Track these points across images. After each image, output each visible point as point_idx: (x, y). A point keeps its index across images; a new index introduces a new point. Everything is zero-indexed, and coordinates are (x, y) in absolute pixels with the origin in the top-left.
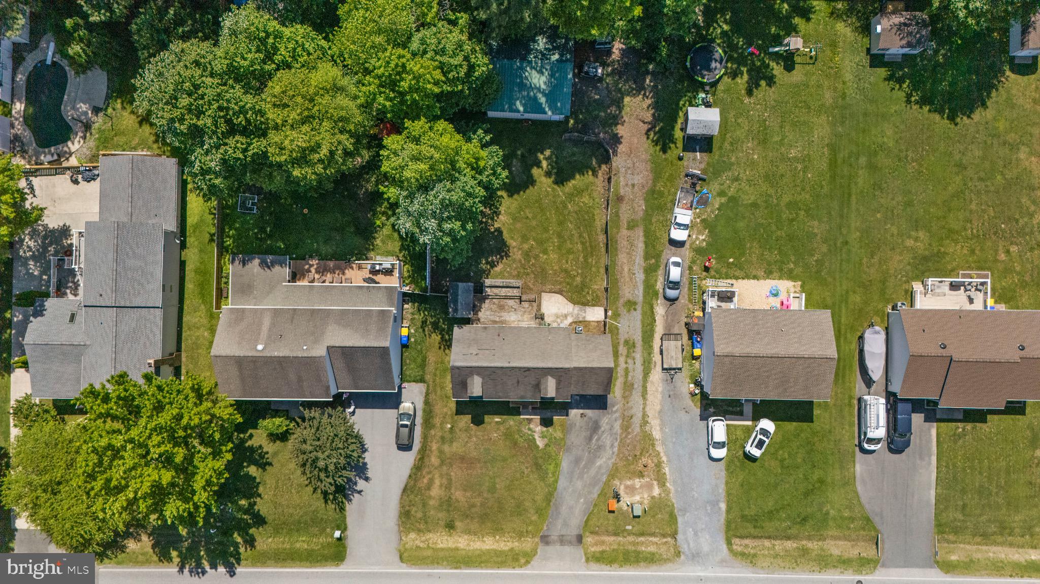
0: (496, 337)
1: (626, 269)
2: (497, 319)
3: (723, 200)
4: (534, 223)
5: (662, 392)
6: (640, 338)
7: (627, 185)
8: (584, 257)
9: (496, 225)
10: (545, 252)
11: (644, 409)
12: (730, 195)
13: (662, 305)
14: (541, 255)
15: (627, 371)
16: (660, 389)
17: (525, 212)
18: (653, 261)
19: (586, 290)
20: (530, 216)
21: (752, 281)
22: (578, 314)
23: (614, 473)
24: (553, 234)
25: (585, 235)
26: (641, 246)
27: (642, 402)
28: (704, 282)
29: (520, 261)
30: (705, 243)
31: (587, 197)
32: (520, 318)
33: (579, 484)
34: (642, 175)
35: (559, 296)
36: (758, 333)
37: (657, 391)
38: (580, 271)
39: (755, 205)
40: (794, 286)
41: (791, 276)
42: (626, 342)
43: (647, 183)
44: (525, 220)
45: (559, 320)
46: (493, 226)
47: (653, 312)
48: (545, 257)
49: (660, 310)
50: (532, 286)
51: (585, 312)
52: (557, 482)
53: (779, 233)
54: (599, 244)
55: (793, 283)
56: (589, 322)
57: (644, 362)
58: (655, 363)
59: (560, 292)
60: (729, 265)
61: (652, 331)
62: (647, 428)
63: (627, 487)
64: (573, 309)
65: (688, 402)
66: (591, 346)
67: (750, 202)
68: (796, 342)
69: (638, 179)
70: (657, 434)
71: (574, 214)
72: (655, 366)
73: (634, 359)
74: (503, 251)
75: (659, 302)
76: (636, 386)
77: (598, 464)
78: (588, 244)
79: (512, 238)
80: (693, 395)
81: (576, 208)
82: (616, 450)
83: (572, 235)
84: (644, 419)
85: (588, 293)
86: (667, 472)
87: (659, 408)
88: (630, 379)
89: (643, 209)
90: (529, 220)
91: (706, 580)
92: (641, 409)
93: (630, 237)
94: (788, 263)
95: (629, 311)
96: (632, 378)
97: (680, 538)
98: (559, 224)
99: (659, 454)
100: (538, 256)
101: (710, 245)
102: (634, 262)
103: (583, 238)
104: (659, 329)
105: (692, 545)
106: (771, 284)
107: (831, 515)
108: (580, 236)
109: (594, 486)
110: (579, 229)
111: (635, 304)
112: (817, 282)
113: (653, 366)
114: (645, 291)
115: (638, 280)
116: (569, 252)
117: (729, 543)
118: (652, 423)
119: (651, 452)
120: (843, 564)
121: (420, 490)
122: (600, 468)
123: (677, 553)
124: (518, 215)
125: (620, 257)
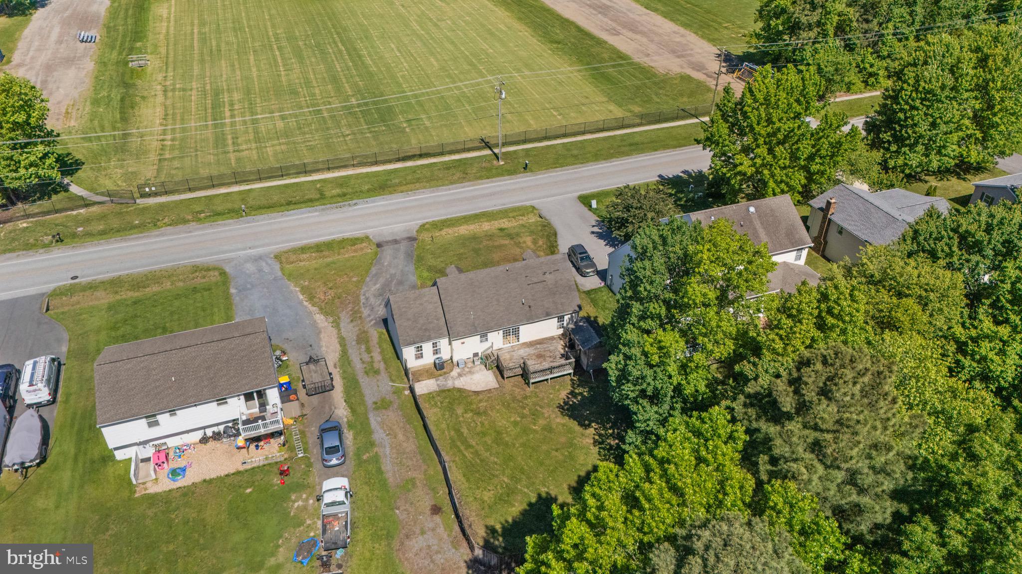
0: (532, 304)
1: (401, 437)
2: (538, 346)
3: (272, 561)
4: (544, 447)
5: (320, 347)
6: (361, 380)
7: (433, 530)
8: (462, 434)
9: (591, 431)
10: (515, 424)
11: (339, 330)
13: (341, 418)
14: (519, 419)
15: (368, 350)
16: (324, 349)
17: (563, 455)
18: (365, 457)
19: (445, 404)
20: (554, 453)
21: (213, 476)
22: (446, 381)
24: (514, 445)
25: (468, 455)
26: (387, 466)
27: (344, 334)
28: (286, 456)
29: (541, 407)
30: (293, 498)
31: (486, 498)
32: (514, 353)
33: (393, 271)
34: (414, 550)
35: (477, 390)
37: (328, 347)
38: (461, 419)
40: (146, 489)
41: (152, 499)
42: (377, 372)
43: (402, 543)
44: (559, 446)
45: (467, 370)
46: (595, 429)
47: (351, 408)
48: (512, 419)
49: (342, 412)
50: (514, 388)
51: (438, 385)
52: (416, 268)
53: (171, 547)
54: (449, 452)
55: (147, 492)
56: (429, 379)
57: (349, 364)
58: (336, 366)
59: (477, 393)
60: (251, 484)
61: (347, 391)
62: (331, 319)
64: (454, 383)
65: (286, 347)
66: (421, 322)
68: (154, 369)
69: (417, 543)
70: (320, 318)
71: (496, 473)
73: (363, 363)
74: (568, 409)
75: (345, 420)
76: (354, 343)
77: (378, 286)
78: (462, 448)
79: (564, 425)
80: (284, 353)
81: (495, 481)
82: (362, 297)
83: (487, 450)
84: (336, 325)
85: (441, 403)
86: (301, 297)
87: (322, 336)
88: (363, 347)
89: (398, 509)
90: (553, 450)
91: (245, 249)
92: (343, 330)
93: (407, 472)
94: (156, 514)
95: (383, 400)
96: (360, 348)
97: (277, 267)
98: (511, 458)
99: (313, 305)
100: (522, 418)
101: (285, 498)
102: (392, 448)
103: (472, 453)
104: (338, 394)
105: (264, 264)
106: (182, 482)
107: (103, 312)
108: (476, 454)
109: (376, 275)
110: (482, 461)
111: (377, 409)
112: (108, 505)
113: (338, 364)
114: (368, 424)
115: (381, 431)
116: (484, 434)
117: (223, 273)
118: (326, 324)
119: (323, 304)
120: (92, 287)
121: (542, 237)
122: (375, 284)
123: (277, 257)
124: (570, 450)
125: (414, 447)
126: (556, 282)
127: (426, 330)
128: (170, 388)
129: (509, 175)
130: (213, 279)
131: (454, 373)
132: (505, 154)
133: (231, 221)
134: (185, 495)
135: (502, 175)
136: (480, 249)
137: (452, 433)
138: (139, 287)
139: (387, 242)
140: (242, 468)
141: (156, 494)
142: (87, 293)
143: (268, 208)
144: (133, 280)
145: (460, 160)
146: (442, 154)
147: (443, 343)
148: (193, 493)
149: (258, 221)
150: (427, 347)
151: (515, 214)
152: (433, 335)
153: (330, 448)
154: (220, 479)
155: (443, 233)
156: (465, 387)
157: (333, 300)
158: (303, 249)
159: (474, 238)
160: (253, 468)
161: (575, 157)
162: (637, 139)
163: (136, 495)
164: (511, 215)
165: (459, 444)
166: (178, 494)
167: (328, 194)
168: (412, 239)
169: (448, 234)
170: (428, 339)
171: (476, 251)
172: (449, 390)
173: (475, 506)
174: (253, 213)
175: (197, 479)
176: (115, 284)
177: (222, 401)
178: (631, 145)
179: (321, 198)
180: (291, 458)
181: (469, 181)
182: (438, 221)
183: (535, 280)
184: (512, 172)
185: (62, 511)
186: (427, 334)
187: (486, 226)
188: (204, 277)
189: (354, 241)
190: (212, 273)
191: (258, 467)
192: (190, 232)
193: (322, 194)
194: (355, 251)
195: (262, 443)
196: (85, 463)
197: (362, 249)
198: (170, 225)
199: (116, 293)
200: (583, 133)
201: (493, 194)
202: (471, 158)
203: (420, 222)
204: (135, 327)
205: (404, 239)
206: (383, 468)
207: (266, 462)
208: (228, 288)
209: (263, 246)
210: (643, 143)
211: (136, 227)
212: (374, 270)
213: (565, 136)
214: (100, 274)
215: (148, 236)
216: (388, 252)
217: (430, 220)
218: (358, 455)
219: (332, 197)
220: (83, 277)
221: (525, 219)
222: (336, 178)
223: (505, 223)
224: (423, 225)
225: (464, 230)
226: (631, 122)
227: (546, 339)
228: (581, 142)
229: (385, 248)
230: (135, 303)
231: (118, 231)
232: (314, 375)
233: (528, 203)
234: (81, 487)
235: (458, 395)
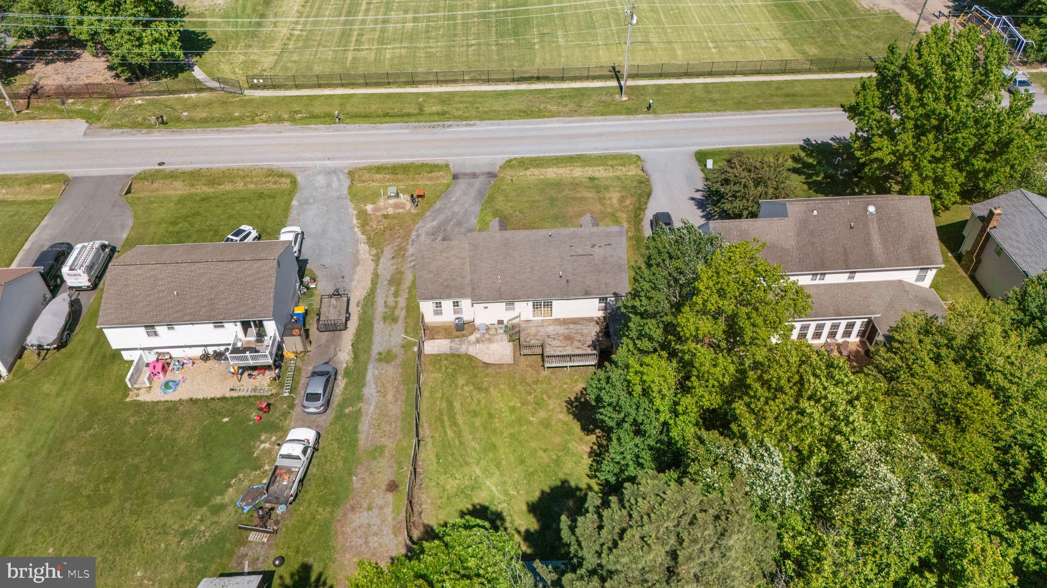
0: (571, 278)
1: (390, 397)
2: (571, 326)
3: (218, 500)
4: (533, 444)
5: (351, 280)
6: (376, 326)
7: (381, 508)
8: (454, 408)
9: (593, 438)
10: (513, 410)
11: (377, 265)
12: (205, 508)
13: (341, 363)
14: (519, 405)
15: (396, 295)
16: (355, 283)
17: (550, 457)
18: (347, 411)
19: (450, 370)
20: (541, 453)
21: (200, 397)
22: (461, 345)
23: (416, 218)
24: (502, 433)
25: (450, 434)
26: (364, 426)
27: (380, 271)
28: (274, 391)
29: (549, 397)
30: (263, 438)
31: (448, 487)
32: (541, 329)
33: (456, 209)
34: (353, 525)
35: (488, 361)
36: (212, 288)
37: (359, 282)
38: (459, 391)
39: (164, 496)
40: (138, 395)
41: (139, 407)
42: (395, 320)
43: (345, 515)
44: (549, 447)
45: (487, 336)
46: (598, 437)
47: (355, 353)
48: (512, 404)
49: (344, 356)
50: (529, 369)
51: (451, 347)
52: (482, 210)
53: (136, 461)
54: (430, 426)
55: (138, 398)
56: (445, 338)
57: (372, 305)
58: (358, 306)
59: (487, 365)
60: (231, 413)
61: (358, 335)
62: (374, 252)
63: (403, 208)
64: (468, 349)
65: (319, 274)
66: (444, 276)
67: (172, 501)
68: (162, 279)
69: (359, 519)
70: (364, 248)
71: (471, 460)
72: (359, 303)
73: (386, 306)
74: (576, 407)
75: (345, 365)
76: (386, 283)
77: (435, 223)
78: (447, 424)
79: (565, 423)
80: (314, 280)
81: (466, 470)
82: (414, 233)
83: (471, 433)
84: (377, 259)
85: (446, 368)
86: (355, 222)
87: (358, 268)
88: (393, 289)
89: (356, 476)
90: (541, 449)
91: (323, 159)
92: (381, 266)
93: (381, 437)
94: (136, 422)
95: (389, 352)
96: (389, 290)
97: (347, 183)
98: (494, 447)
99: (363, 233)
100: (523, 404)
101: (255, 436)
102: (377, 407)
103: (454, 432)
104: (348, 337)
105: (335, 179)
106: (172, 396)
107: (172, 204)
108: (459, 434)
109: (440, 209)
110: (461, 443)
111: (380, 360)
112: (100, 404)
113: (362, 302)
114: (364, 376)
115: (374, 386)
116: (475, 414)
117: (294, 182)
118: (368, 256)
119: (372, 234)
120: (173, 176)
121: (632, 196)
122: (433, 221)
123: (351, 174)
124: (559, 454)
125: (398, 411)
126: (605, 258)
127: (447, 286)
128: (171, 301)
129: (627, 114)
130: (284, 186)
131: (472, 338)
132: (632, 88)
133: (323, 126)
134: (168, 410)
135: (620, 113)
136: (557, 199)
137: (444, 404)
138: (214, 184)
139: (465, 174)
140: (228, 394)
141: (145, 403)
142: (167, 182)
143: (366, 116)
144: (210, 175)
145: (579, 89)
146: (562, 79)
147: (465, 303)
148: (177, 409)
149: (347, 130)
150: (447, 305)
151: (615, 162)
152: (454, 293)
153: (312, 394)
154: (205, 401)
155: (528, 173)
156: (478, 356)
157: (384, 231)
158: (379, 169)
159: (558, 184)
160: (239, 397)
161: (713, 101)
162: (798, 89)
163: (128, 400)
164: (610, 163)
165: (445, 418)
166: (163, 407)
167: (427, 110)
168: (492, 175)
169: (534, 174)
170: (449, 297)
171: (553, 200)
172: (459, 356)
173: (434, 491)
174: (348, 120)
175: (185, 397)
176: (194, 176)
177: (219, 324)
178: (787, 95)
179: (420, 114)
180: (277, 394)
181: (580, 115)
182: (527, 158)
183: (580, 251)
184: (630, 111)
185: (60, 400)
186: (448, 291)
187: (579, 172)
188: (275, 183)
189: (433, 168)
190: (283, 180)
191: (244, 397)
192: (280, 132)
193: (421, 110)
194: (431, 179)
195: (255, 373)
196: (98, 355)
197: (438, 178)
198: (265, 122)
199: (193, 185)
200: (734, 73)
201: (599, 135)
202: (593, 89)
203: (508, 157)
204: (192, 225)
205: (483, 174)
206: (359, 427)
207: (252, 394)
208: (291, 200)
209: (341, 159)
210: (802, 96)
211: (236, 119)
212: (438, 204)
213: (711, 74)
214: (185, 163)
215: (241, 131)
216: (462, 184)
217: (519, 156)
218: (341, 406)
219: (430, 114)
220: (169, 164)
221: (624, 169)
222: (441, 93)
223: (599, 172)
224: (510, 161)
225: (551, 173)
226: (799, 67)
227: (584, 319)
228: (727, 84)
229: (460, 180)
230: (203, 200)
231: (218, 121)
232: (332, 310)
233: (634, 152)
234: (86, 379)
235: (466, 362)
